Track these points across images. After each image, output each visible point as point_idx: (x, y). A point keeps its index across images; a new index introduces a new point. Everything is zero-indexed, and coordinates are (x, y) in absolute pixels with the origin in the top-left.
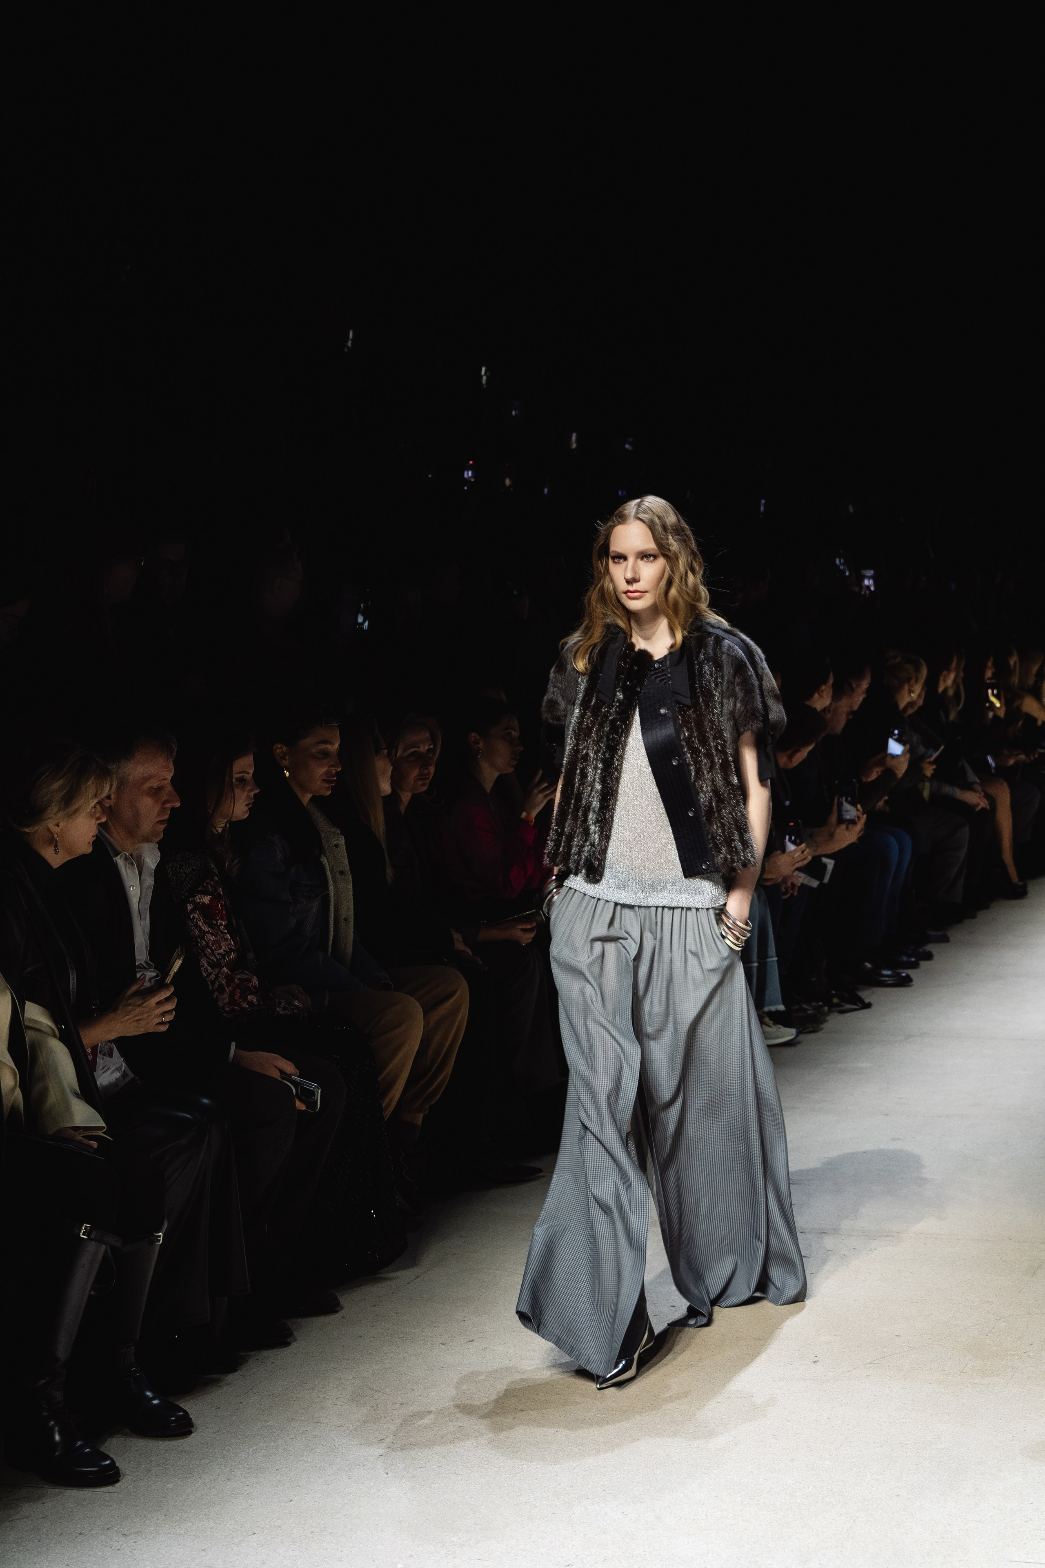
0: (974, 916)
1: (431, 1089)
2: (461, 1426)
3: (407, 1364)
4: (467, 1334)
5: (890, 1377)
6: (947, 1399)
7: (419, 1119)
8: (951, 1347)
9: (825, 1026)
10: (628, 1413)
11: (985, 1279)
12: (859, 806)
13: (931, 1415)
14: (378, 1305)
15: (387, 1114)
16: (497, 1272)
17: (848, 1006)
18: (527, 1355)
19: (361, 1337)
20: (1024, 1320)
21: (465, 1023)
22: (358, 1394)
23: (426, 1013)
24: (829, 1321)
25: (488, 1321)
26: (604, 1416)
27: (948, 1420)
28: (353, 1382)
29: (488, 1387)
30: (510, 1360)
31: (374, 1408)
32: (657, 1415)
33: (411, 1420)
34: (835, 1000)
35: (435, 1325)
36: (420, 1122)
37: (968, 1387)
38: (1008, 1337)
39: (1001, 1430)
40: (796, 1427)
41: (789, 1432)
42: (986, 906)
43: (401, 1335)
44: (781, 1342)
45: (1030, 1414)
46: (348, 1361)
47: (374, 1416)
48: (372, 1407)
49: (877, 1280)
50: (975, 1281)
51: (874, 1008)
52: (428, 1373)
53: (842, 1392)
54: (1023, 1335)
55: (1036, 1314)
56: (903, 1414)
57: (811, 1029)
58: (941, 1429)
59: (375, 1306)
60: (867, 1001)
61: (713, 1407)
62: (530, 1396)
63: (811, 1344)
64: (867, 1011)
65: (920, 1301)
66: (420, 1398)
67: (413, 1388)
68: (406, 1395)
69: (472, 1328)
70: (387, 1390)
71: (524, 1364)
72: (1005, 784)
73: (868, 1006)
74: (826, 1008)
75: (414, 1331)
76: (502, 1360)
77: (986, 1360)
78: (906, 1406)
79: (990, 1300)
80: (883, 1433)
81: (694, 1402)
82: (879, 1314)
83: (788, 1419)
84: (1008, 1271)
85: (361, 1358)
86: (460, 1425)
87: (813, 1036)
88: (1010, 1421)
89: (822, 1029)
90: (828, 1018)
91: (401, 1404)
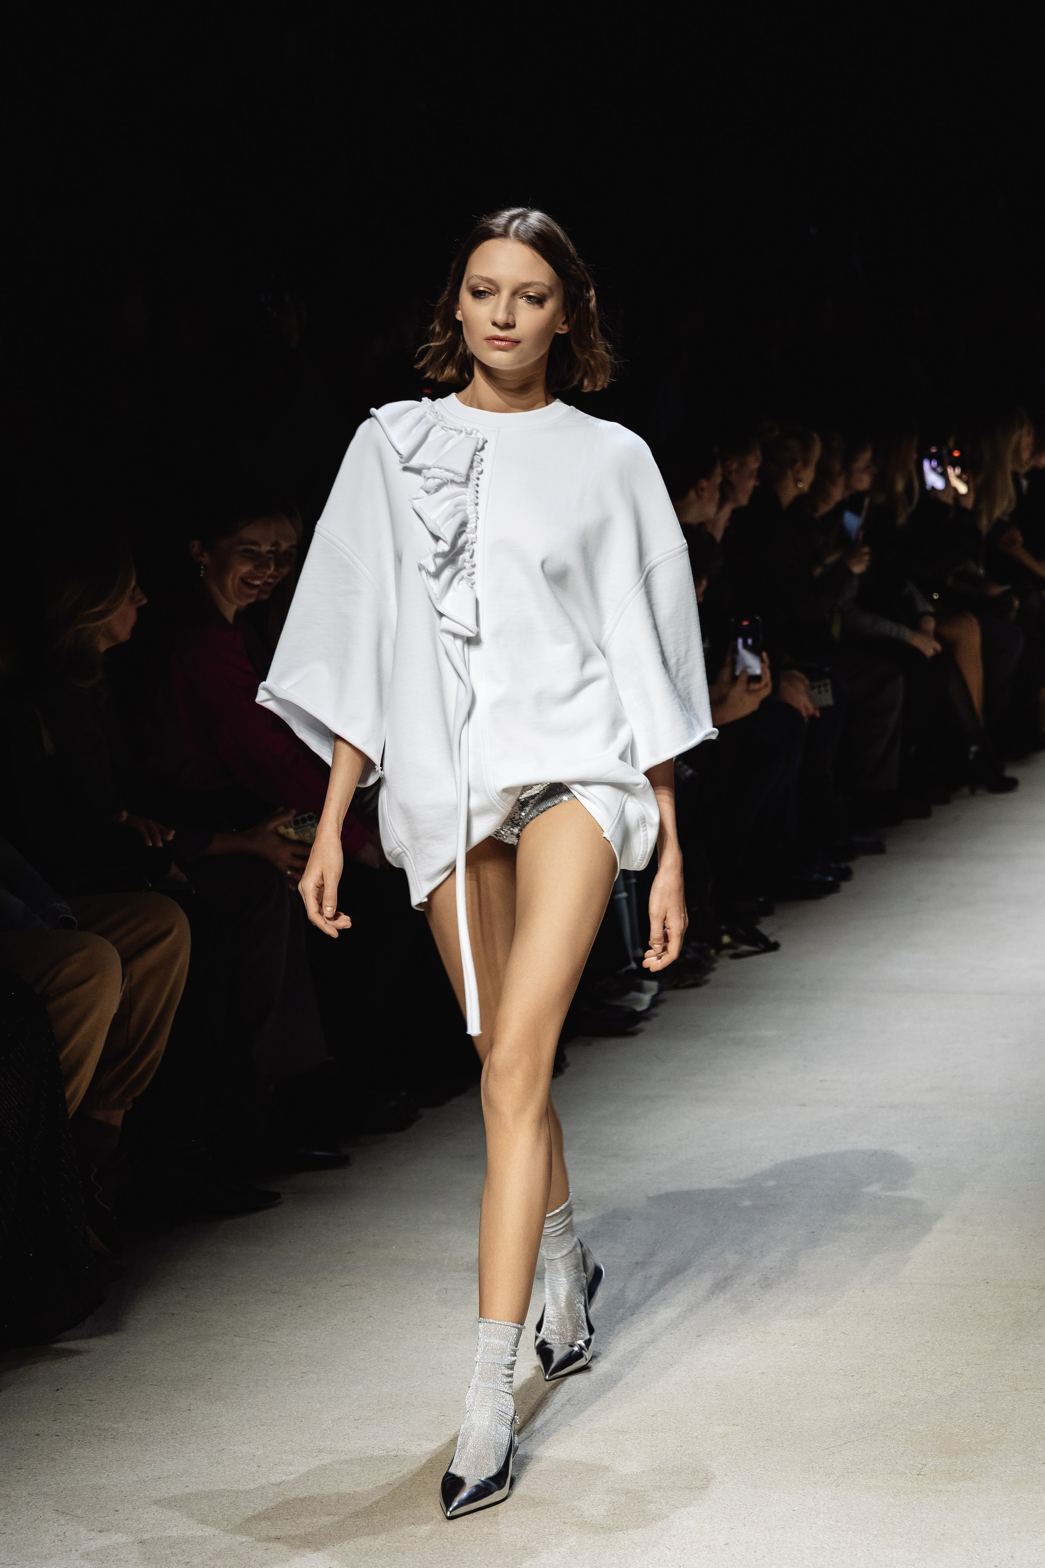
0: (925, 814)
1: (136, 1074)
2: (188, 1563)
3: (106, 1474)
4: (194, 1429)
5: (815, 1483)
6: (898, 1514)
7: (117, 1118)
8: (902, 1438)
9: (711, 976)
10: (434, 1539)
11: (951, 1341)
12: (764, 654)
13: (875, 1536)
14: (62, 1389)
15: (72, 1108)
16: (237, 1339)
17: (745, 948)
18: (284, 1458)
19: (38, 1435)
20: (1009, 1398)
21: (185, 975)
22: (36, 1517)
23: (126, 962)
24: (724, 1404)
25: (224, 1410)
26: (397, 1544)
27: (900, 1543)
28: (27, 1500)
29: (228, 1505)
30: (259, 1467)
31: (59, 1538)
32: (476, 1542)
33: (114, 1554)
34: (726, 939)
35: (147, 1416)
36: (119, 1123)
37: (928, 1496)
38: (986, 1424)
39: (977, 1556)
40: (679, 1556)
41: (669, 1564)
42: (944, 800)
43: (97, 1433)
44: (654, 1435)
45: (1019, 1533)
46: (20, 1471)
47: (60, 1549)
48: (58, 1536)
49: (794, 1345)
50: (937, 1343)
51: (783, 949)
52: (139, 1486)
53: (745, 1506)
54: (1008, 1420)
55: (1026, 1389)
56: (836, 1535)
57: (691, 982)
58: (890, 1556)
59: (58, 1390)
60: (772, 939)
61: (558, 1530)
62: (289, 1517)
63: (699, 1437)
64: (772, 954)
65: (857, 1373)
66: (127, 1522)
67: (116, 1509)
68: (107, 1518)
69: (202, 1421)
70: (79, 1512)
71: (279, 1471)
72: (975, 620)
73: (774, 947)
74: (713, 952)
75: (115, 1426)
76: (246, 1467)
77: (954, 1457)
78: (839, 1524)
79: (959, 1370)
80: (806, 1563)
81: (530, 1523)
82: (798, 1393)
83: (667, 1546)
84: (984, 1329)
85: (39, 1466)
86: (187, 1561)
87: (693, 992)
88: (991, 1544)
89: (707, 982)
90: (716, 965)
91: (100, 1532)
